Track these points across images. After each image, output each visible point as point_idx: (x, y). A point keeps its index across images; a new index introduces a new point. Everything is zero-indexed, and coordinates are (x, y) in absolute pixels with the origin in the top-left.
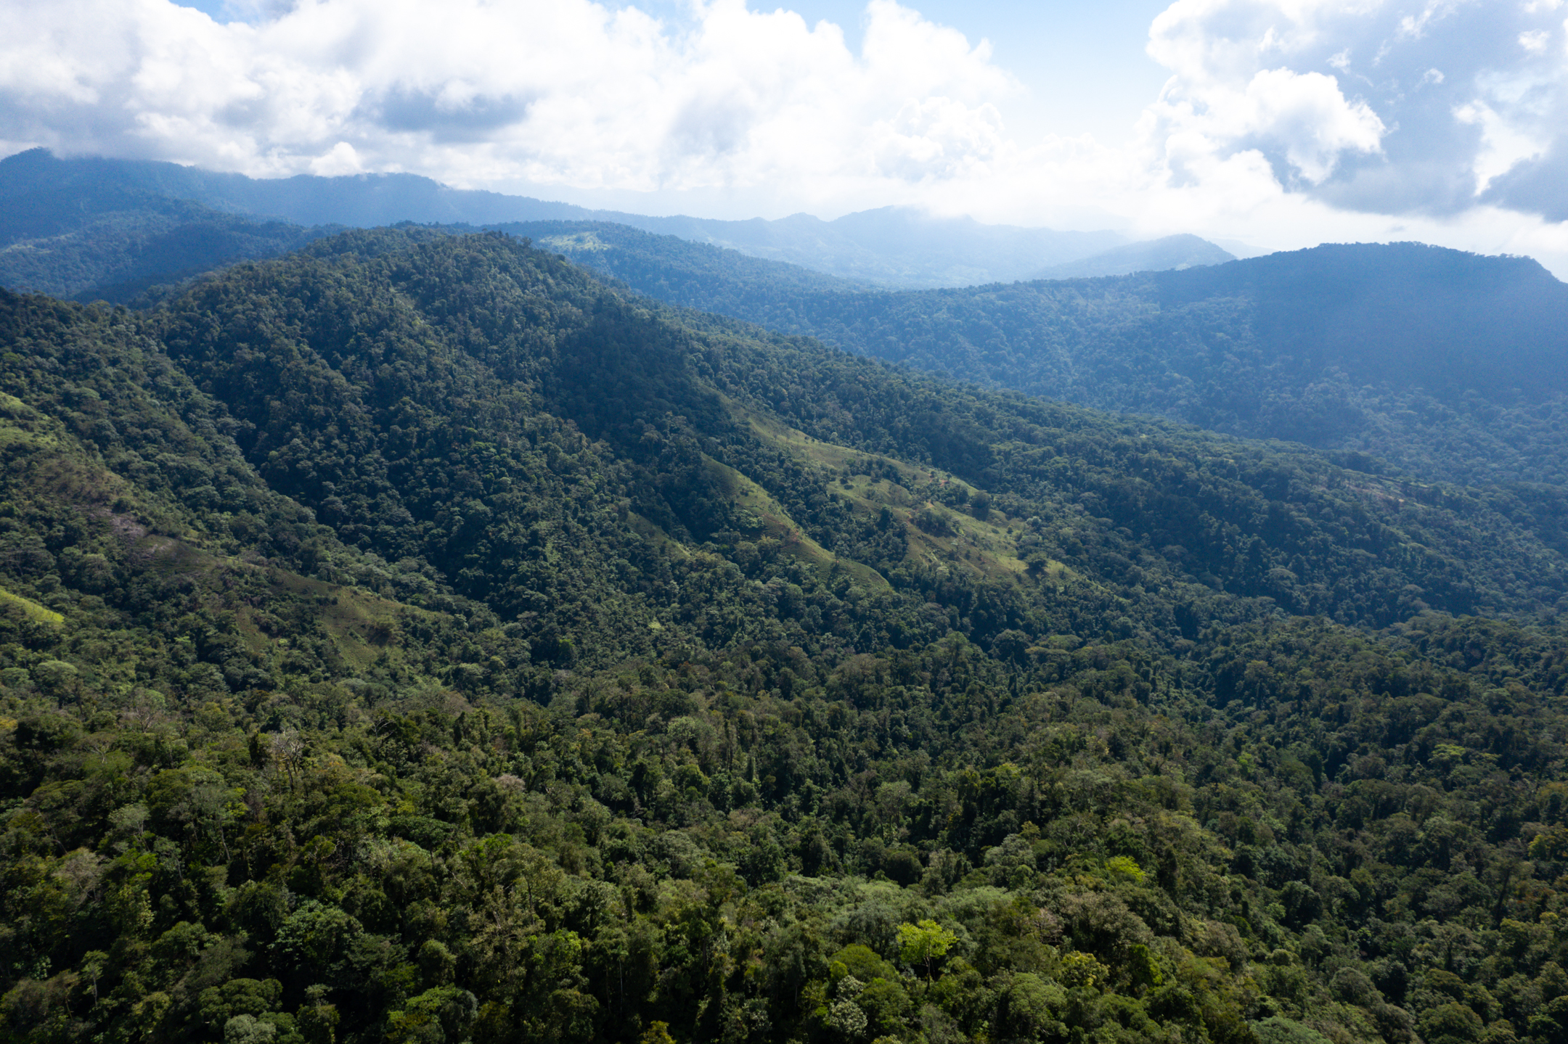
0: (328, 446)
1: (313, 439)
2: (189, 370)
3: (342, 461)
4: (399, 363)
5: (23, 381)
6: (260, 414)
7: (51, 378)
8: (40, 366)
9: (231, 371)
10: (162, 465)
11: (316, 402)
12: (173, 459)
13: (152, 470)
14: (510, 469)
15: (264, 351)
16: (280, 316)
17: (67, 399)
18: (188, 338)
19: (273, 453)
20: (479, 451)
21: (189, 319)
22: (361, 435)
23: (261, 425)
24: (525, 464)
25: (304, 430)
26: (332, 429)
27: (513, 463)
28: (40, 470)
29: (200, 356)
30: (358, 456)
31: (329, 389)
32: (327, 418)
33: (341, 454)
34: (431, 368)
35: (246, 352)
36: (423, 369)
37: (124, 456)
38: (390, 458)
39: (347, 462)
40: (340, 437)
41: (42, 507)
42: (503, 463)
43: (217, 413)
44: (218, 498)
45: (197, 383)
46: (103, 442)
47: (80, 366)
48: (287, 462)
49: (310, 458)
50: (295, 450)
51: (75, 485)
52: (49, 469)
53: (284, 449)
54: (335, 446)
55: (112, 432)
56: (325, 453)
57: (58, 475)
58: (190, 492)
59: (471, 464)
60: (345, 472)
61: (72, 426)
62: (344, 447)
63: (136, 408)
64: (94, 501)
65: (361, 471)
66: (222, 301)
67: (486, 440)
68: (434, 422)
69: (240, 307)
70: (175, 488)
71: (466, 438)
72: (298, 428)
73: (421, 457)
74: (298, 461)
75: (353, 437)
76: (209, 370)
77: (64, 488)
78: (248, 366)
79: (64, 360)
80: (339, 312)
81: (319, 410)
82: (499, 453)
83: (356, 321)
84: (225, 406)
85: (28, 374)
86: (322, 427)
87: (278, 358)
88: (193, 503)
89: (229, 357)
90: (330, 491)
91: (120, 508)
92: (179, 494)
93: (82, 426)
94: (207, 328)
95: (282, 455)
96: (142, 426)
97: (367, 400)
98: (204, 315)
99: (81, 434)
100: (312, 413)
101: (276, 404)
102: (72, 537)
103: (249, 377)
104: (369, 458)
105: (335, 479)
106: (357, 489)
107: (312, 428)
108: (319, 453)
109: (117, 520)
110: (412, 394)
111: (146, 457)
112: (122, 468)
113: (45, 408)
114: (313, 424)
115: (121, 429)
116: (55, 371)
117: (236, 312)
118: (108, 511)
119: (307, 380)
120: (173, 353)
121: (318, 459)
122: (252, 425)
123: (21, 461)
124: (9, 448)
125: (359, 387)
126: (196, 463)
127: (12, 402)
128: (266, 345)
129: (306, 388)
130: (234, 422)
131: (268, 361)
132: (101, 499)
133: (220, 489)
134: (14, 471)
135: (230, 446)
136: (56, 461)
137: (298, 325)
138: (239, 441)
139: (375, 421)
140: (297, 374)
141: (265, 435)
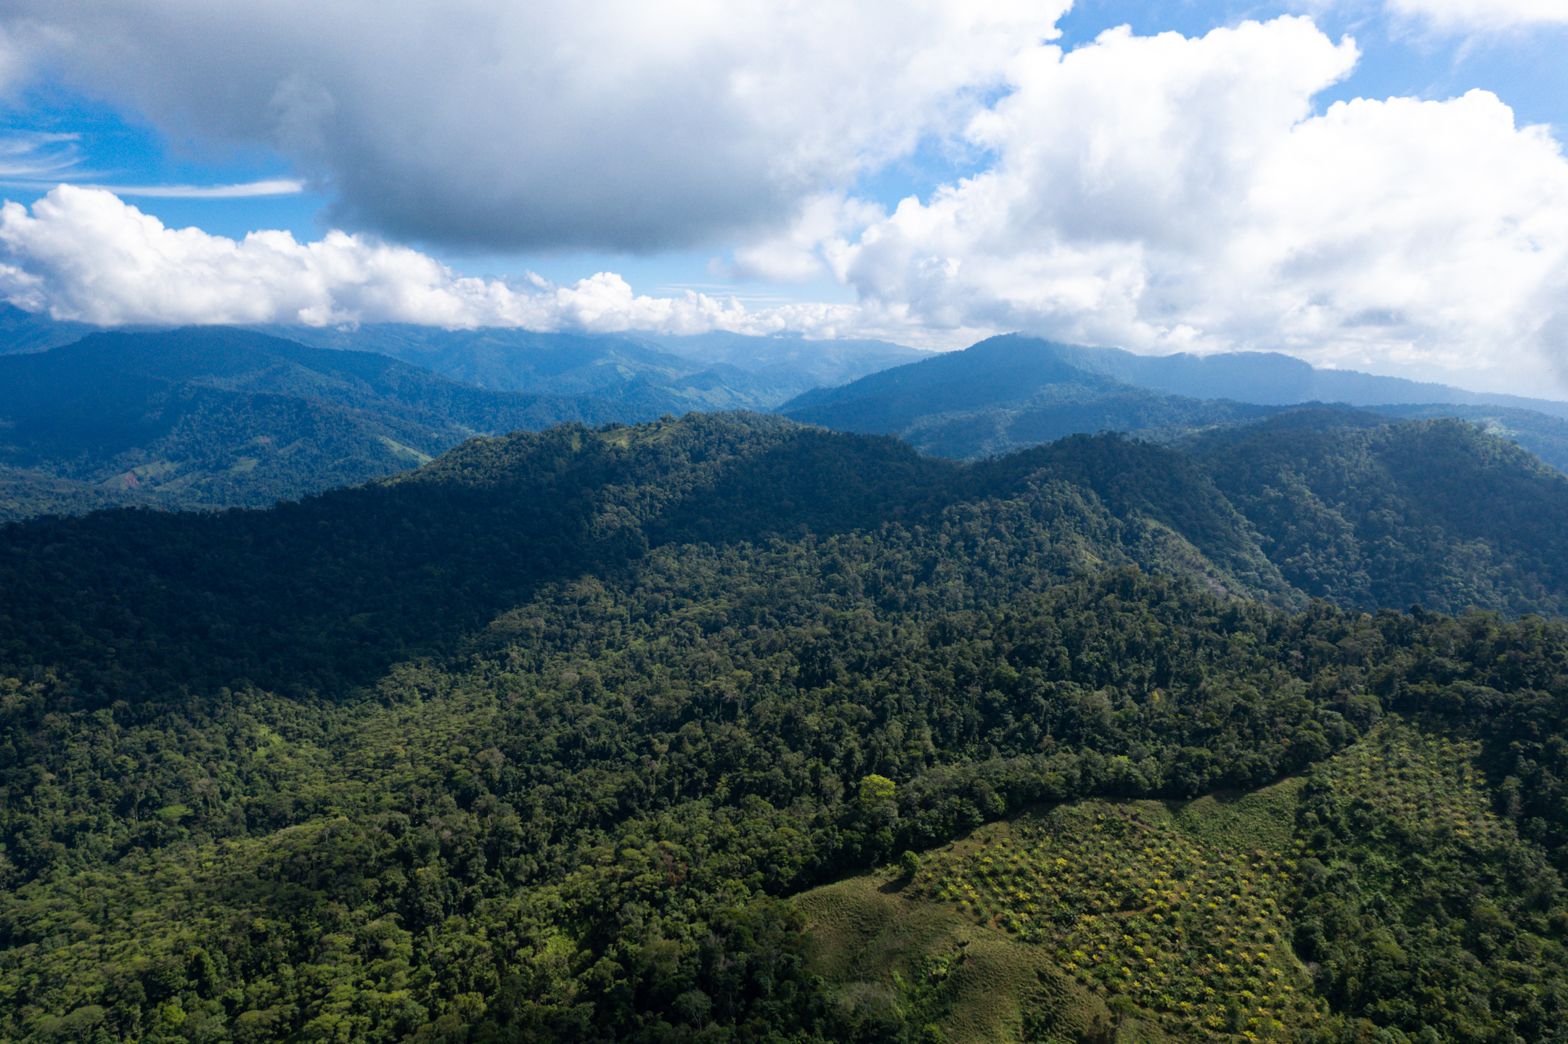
0: (1328, 561)
1: (1317, 555)
2: (1230, 498)
3: (1338, 573)
4: (1385, 511)
5: (1154, 494)
6: (1279, 533)
7: (1166, 493)
8: (1161, 486)
9: (1258, 502)
10: (1227, 555)
11: (1321, 530)
12: (1233, 553)
13: (1222, 556)
14: (1475, 601)
15: (1282, 491)
16: (1292, 469)
17: (1176, 507)
18: (1229, 477)
19: (1289, 560)
20: (1449, 583)
21: (1230, 465)
22: (1353, 557)
23: (1279, 541)
24: (1488, 599)
25: (1311, 549)
26: (1332, 550)
27: (1477, 596)
28: (1169, 544)
29: (1236, 490)
30: (1350, 572)
31: (1331, 522)
32: (1328, 541)
33: (1337, 568)
35: (1273, 493)
36: (1401, 518)
38: (1373, 578)
39: (1342, 574)
40: (1337, 556)
42: (1468, 595)
43: (1249, 528)
44: (1259, 581)
45: (1236, 508)
47: (1179, 488)
48: (1298, 567)
49: (1314, 567)
50: (1305, 560)
51: (1187, 557)
52: (1173, 546)
53: (1297, 558)
54: (1334, 562)
55: (1199, 530)
56: (1326, 566)
57: (1178, 549)
58: (1243, 574)
59: (1441, 591)
60: (1339, 581)
62: (1341, 564)
63: (1208, 517)
64: (1197, 568)
65: (1351, 582)
66: (1253, 456)
67: (1455, 576)
68: (1410, 558)
69: (1264, 461)
70: (1234, 569)
71: (1438, 572)
72: (1307, 546)
73: (1398, 580)
74: (1306, 568)
75: (1347, 558)
76: (1243, 500)
77: (1182, 557)
78: (1272, 501)
79: (1171, 483)
80: (1334, 471)
81: (1324, 536)
82: (1466, 586)
83: (1346, 478)
84: (1253, 525)
85: (1156, 491)
86: (1324, 548)
87: (1295, 498)
88: (1245, 581)
89: (1257, 493)
91: (1210, 574)
92: (1237, 574)
93: (1184, 524)
94: (1243, 472)
95: (1295, 562)
96: (1213, 529)
97: (1356, 535)
98: (1240, 463)
100: (1318, 537)
101: (1292, 527)
103: (1272, 508)
104: (1357, 574)
105: (1332, 584)
106: (1347, 594)
107: (1317, 547)
108: (1322, 565)
109: (1210, 581)
110: (1394, 535)
111: (1218, 548)
113: (1165, 511)
114: (1317, 545)
115: (1203, 529)
116: (1167, 490)
117: (1262, 464)
118: (1205, 575)
119: (1315, 514)
120: (1220, 486)
121: (1321, 569)
122: (1273, 540)
123: (1162, 538)
124: (1155, 530)
125: (1351, 525)
126: (1247, 557)
127: (1151, 506)
128: (1284, 488)
129: (1313, 520)
130: (1260, 536)
131: (1286, 498)
132: (1202, 567)
133: (1261, 575)
134: (1157, 543)
135: (1259, 551)
136: (1176, 542)
137: (1303, 477)
138: (1262, 549)
139: (1362, 550)
140: (1307, 509)
141: (1282, 547)
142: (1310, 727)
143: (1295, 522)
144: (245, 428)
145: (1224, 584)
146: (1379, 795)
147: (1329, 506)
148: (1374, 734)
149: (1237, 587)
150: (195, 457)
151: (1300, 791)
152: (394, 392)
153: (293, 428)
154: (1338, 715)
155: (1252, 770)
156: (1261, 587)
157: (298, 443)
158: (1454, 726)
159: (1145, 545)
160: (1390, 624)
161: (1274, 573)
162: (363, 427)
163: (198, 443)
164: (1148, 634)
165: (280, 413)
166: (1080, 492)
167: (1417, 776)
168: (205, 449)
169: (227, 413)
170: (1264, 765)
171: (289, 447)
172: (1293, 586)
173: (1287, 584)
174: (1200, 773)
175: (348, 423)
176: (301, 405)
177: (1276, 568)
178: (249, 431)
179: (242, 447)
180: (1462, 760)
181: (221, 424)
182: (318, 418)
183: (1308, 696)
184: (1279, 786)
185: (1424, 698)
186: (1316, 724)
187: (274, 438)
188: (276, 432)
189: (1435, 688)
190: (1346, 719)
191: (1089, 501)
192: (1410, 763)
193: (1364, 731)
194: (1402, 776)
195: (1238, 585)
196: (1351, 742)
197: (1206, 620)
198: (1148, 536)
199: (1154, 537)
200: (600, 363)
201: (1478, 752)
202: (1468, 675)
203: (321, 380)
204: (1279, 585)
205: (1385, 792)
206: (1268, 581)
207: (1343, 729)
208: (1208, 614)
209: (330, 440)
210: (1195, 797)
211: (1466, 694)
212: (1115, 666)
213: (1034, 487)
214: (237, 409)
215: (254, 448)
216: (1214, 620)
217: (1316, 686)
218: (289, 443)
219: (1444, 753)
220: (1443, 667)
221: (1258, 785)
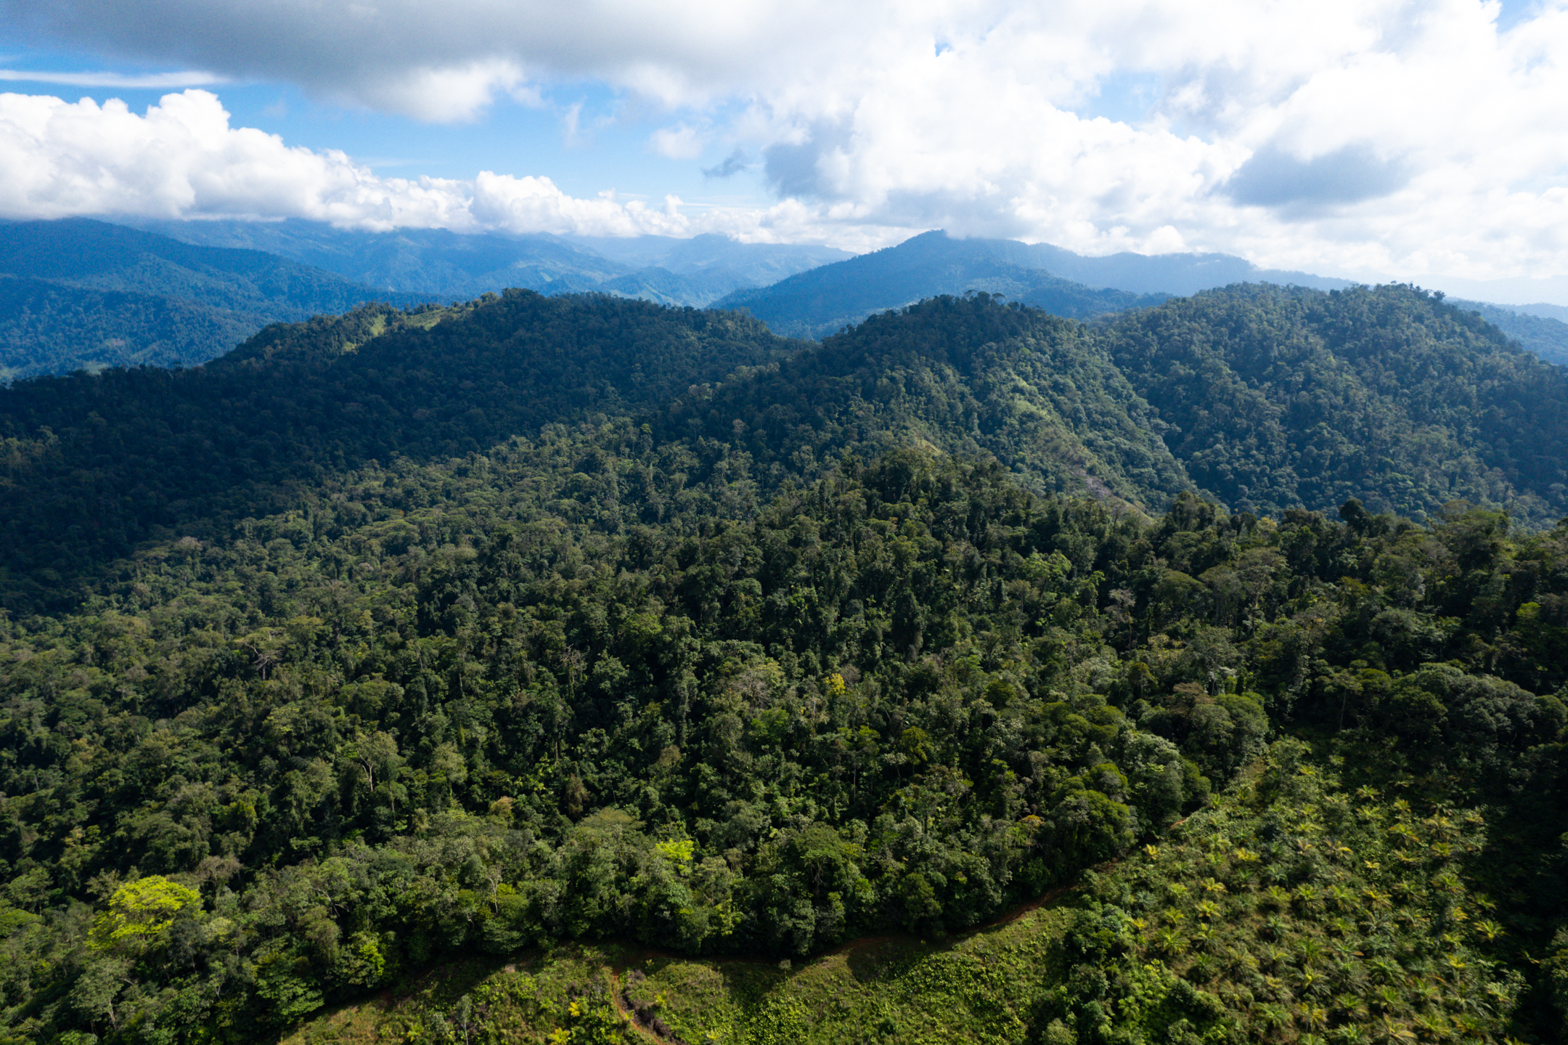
0: (1247, 455)
1: (1232, 448)
2: (1129, 378)
3: (1258, 470)
4: (1319, 391)
5: (1029, 369)
6: (1187, 421)
7: (1046, 369)
8: (1040, 360)
9: (1164, 382)
10: (1118, 447)
11: (1240, 416)
12: (1126, 444)
13: (1110, 448)
14: (1426, 503)
15: (1194, 369)
16: (1208, 341)
17: (1057, 387)
18: (1130, 353)
19: (1198, 454)
20: (1394, 481)
21: (1132, 337)
22: (1277, 449)
23: (1187, 430)
24: (1443, 501)
25: (1225, 439)
26: (1252, 441)
27: (1429, 498)
28: (1041, 433)
29: (1138, 367)
30: (1272, 468)
31: (1252, 405)
32: (1248, 430)
33: (1257, 463)
34: (1346, 399)
35: (1181, 369)
36: (1339, 401)
37: (1091, 435)
38: (1301, 475)
39: (1263, 471)
40: (1258, 449)
41: (1041, 461)
42: (1418, 496)
43: (1150, 415)
44: (1156, 480)
45: (1135, 389)
46: (1077, 421)
47: (1063, 363)
48: (1208, 463)
49: (1229, 463)
50: (1217, 453)
51: (1063, 449)
52: (1047, 434)
53: (1208, 451)
54: (1253, 456)
55: (1083, 416)
56: (1243, 461)
57: (1052, 439)
58: (1136, 471)
59: (1385, 492)
60: (1259, 480)
61: (1057, 406)
62: (1262, 458)
63: (1097, 399)
64: (1075, 463)
65: (1273, 482)
66: (1161, 325)
67: (1402, 472)
68: (1348, 449)
69: (1176, 331)
70: (1124, 465)
71: (1382, 467)
72: (1221, 435)
73: (1332, 479)
74: (1218, 463)
75: (1270, 451)
76: (1145, 380)
77: (1056, 449)
78: (1180, 380)
79: (1053, 357)
80: (1260, 343)
81: (1242, 423)
82: (1416, 485)
83: (1275, 353)
84: (1157, 410)
85: (1032, 365)
86: (1242, 439)
87: (1209, 375)
88: (1138, 480)
89: (1164, 371)
90: (1244, 494)
91: (1091, 471)
92: (1127, 471)
93: (1065, 407)
94: (1148, 345)
95: (1204, 457)
96: (1102, 414)
97: (1282, 422)
98: (1146, 335)
99: (1063, 414)
100: (1236, 424)
101: (1204, 413)
102: (1059, 487)
103: (1180, 389)
104: (1280, 472)
105: (1250, 484)
106: (1268, 497)
107: (1233, 438)
108: (1238, 459)
109: (1090, 480)
110: (1330, 420)
111: (1105, 438)
112: (1089, 444)
113: (1042, 390)
114: (1233, 434)
115: (1089, 415)
116: (1047, 365)
117: (1173, 335)
118: (1084, 472)
119: (1234, 396)
120: (1117, 363)
121: (1236, 465)
122: (1179, 429)
123: (1031, 425)
124: (1024, 415)
125: (1278, 409)
126: (1143, 449)
127: (1023, 384)
128: (1196, 363)
129: (1230, 403)
130: (1164, 424)
131: (1198, 377)
132: (1080, 462)
133: (1159, 472)
134: (1025, 431)
135: (1161, 443)
136: (1051, 429)
137: (1222, 351)
138: (1166, 440)
139: (1289, 440)
140: (1223, 390)
141: (1190, 438)
142: (1097, 782)
143: (1208, 407)
144: (95, 328)
145: (1108, 484)
146: (1235, 973)
147: (1251, 386)
148: (1248, 781)
149: (1127, 488)
150: (38, 361)
151: (1053, 949)
152: (283, 293)
153: (151, 330)
154: (1168, 747)
155: (943, 893)
156: (1158, 488)
157: (155, 346)
158: (1420, 768)
159: (1010, 434)
160: (1304, 538)
161: (1177, 471)
162: (229, 328)
163: (42, 346)
164: (901, 559)
165: (136, 313)
166: (932, 368)
167: (1333, 907)
168: (49, 353)
169: (76, 314)
170: (975, 882)
171: (145, 351)
172: (1200, 487)
173: (1192, 484)
174: (821, 902)
175: (212, 324)
176: (160, 304)
177: (1179, 464)
178: (100, 333)
179: (90, 351)
180: (1437, 863)
181: (69, 325)
182: (177, 318)
183: (1116, 696)
184: (1008, 934)
185: (1358, 701)
186: (1113, 773)
187: (129, 340)
188: (131, 334)
189: (1384, 679)
190: (1187, 752)
191: (943, 378)
192: (1322, 869)
193: (1222, 777)
194: (1298, 909)
195: (1127, 486)
196: (1194, 804)
197: (1007, 532)
198: (1015, 422)
199: (1022, 423)
200: (521, 265)
201: (1478, 842)
202: (1452, 649)
203: (198, 279)
204: (1182, 485)
205: (1251, 962)
206: (1168, 481)
207: (1176, 777)
208: (1015, 521)
209: (191, 343)
210: (800, 962)
211: (1452, 696)
212: (831, 613)
213: (871, 360)
214: (87, 309)
215: (103, 352)
216: (1021, 530)
217: (1136, 673)
218: (145, 345)
219: (1396, 841)
220: (1401, 628)
221: (956, 929)
